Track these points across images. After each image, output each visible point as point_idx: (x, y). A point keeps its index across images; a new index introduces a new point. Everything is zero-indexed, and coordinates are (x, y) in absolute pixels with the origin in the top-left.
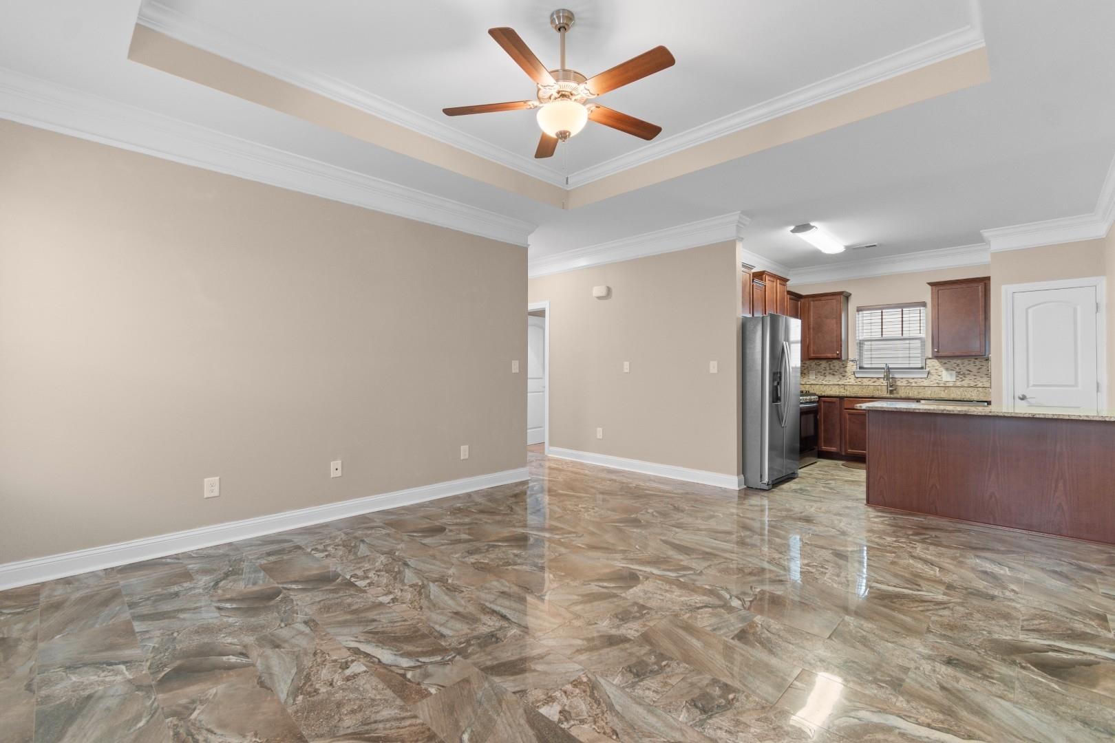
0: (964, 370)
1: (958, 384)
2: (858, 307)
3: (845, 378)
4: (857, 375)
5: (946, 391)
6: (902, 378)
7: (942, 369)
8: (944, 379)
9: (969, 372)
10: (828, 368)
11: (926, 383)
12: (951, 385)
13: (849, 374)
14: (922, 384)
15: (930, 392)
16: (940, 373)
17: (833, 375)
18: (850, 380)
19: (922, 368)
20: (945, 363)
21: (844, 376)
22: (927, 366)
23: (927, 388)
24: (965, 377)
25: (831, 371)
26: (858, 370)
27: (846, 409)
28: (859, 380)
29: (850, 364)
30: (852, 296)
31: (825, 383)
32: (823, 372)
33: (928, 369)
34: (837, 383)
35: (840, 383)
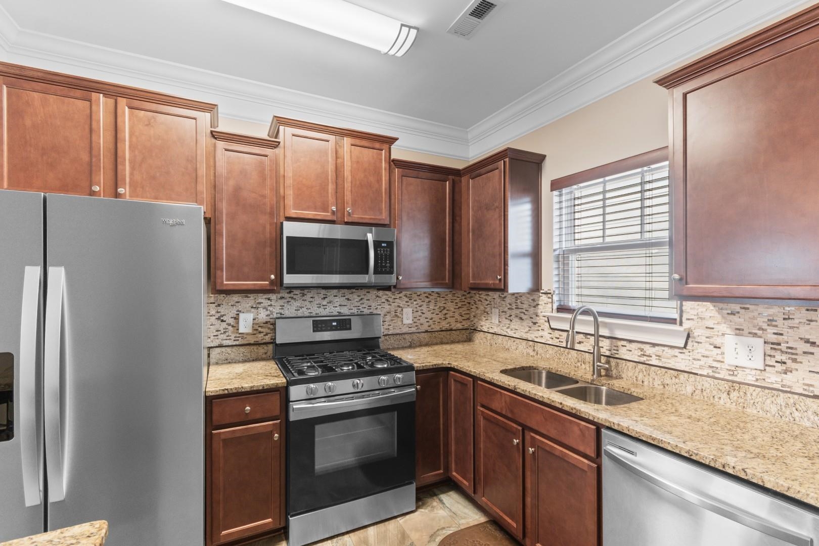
0: (791, 339)
1: (773, 378)
2: (551, 181)
3: (536, 327)
4: (554, 325)
5: (734, 395)
6: (631, 341)
7: (724, 328)
8: (730, 359)
9: (807, 347)
10: (514, 307)
11: (681, 362)
12: (750, 379)
13: (541, 320)
14: (672, 364)
15: (689, 389)
16: (718, 341)
17: (521, 319)
18: (541, 333)
19: (672, 321)
20: (733, 314)
21: (535, 323)
22: (685, 316)
23: (683, 377)
24: (795, 361)
25: (518, 311)
26: (555, 314)
27: (483, 406)
28: (557, 333)
29: (544, 299)
30: (547, 159)
31: (511, 333)
32: (509, 312)
33: (687, 325)
34: (525, 336)
35: (530, 336)
